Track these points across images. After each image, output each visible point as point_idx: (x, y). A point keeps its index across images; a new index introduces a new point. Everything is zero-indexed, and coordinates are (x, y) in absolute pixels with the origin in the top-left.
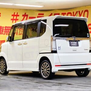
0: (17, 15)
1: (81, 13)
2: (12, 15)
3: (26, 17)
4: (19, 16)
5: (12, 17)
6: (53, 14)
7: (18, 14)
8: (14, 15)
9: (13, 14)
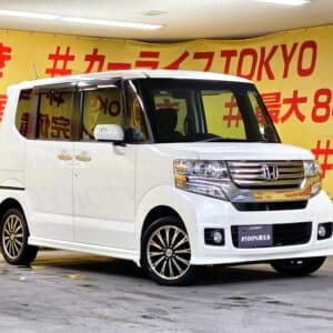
0: (68, 58)
1: (289, 53)
2: (51, 57)
3: (97, 64)
4: (72, 58)
5: (50, 64)
6: (191, 55)
7: (71, 54)
8: (55, 57)
9: (54, 52)
